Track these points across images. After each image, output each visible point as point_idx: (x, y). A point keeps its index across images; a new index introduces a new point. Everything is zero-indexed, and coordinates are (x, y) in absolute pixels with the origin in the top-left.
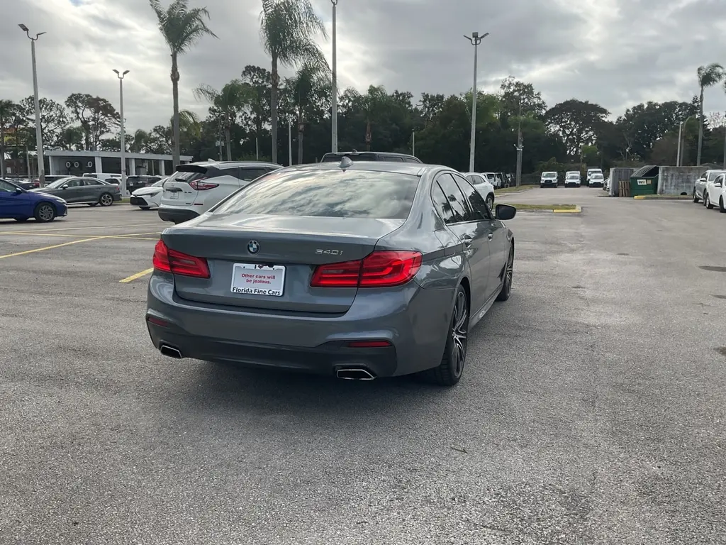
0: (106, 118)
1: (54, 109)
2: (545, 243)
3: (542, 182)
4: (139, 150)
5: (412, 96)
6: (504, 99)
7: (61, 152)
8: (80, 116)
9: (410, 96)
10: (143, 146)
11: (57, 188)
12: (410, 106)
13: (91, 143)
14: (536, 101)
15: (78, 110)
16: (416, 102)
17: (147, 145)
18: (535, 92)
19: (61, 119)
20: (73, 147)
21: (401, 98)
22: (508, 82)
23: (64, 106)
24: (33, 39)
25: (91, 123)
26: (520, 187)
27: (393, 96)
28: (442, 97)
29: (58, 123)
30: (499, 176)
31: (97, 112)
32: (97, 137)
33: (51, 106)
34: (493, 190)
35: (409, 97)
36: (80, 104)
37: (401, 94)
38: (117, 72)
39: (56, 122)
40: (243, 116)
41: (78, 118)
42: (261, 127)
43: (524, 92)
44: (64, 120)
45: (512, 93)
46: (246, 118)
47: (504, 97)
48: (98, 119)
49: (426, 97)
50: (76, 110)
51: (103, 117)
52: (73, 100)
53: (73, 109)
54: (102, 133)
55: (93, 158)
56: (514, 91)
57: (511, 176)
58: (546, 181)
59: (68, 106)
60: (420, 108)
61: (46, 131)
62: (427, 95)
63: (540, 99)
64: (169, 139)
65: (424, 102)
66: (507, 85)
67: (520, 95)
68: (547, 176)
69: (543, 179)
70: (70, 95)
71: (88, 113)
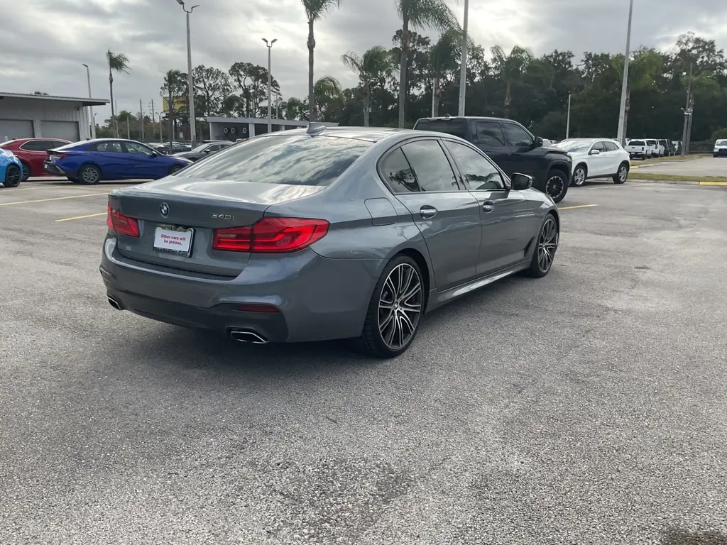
0: (266, 86)
1: (220, 78)
2: (653, 218)
3: (715, 151)
4: (294, 117)
5: (573, 56)
6: (678, 57)
7: (224, 119)
8: (242, 84)
9: (571, 55)
10: (298, 113)
11: (201, 152)
12: (570, 66)
13: (251, 111)
14: (718, 60)
15: (240, 78)
16: (577, 63)
17: (301, 113)
18: (717, 49)
19: (226, 88)
20: (236, 114)
21: (561, 57)
22: (686, 38)
23: (228, 74)
24: (188, 12)
25: (251, 91)
26: (685, 157)
27: (551, 56)
28: (608, 56)
29: (223, 91)
30: (661, 143)
31: (256, 80)
32: (257, 104)
33: (218, 74)
34: (628, 158)
35: (569, 57)
36: (242, 73)
37: (561, 54)
38: (266, 41)
39: (221, 91)
40: (392, 81)
41: (240, 86)
42: (409, 92)
43: (704, 50)
44: (228, 88)
45: (690, 51)
46: (394, 84)
47: (679, 55)
48: (258, 87)
49: (589, 56)
50: (239, 79)
51: (262, 85)
52: (236, 69)
53: (236, 78)
54: (261, 100)
55: (248, 124)
56: (693, 48)
57: (679, 144)
58: (720, 150)
59: (231, 74)
60: (582, 68)
61: (212, 99)
62: (590, 54)
63: (722, 57)
64: (322, 106)
65: (586, 61)
66: (684, 41)
67: (699, 52)
68: (722, 144)
69: (717, 148)
70: (233, 64)
71: (248, 81)
